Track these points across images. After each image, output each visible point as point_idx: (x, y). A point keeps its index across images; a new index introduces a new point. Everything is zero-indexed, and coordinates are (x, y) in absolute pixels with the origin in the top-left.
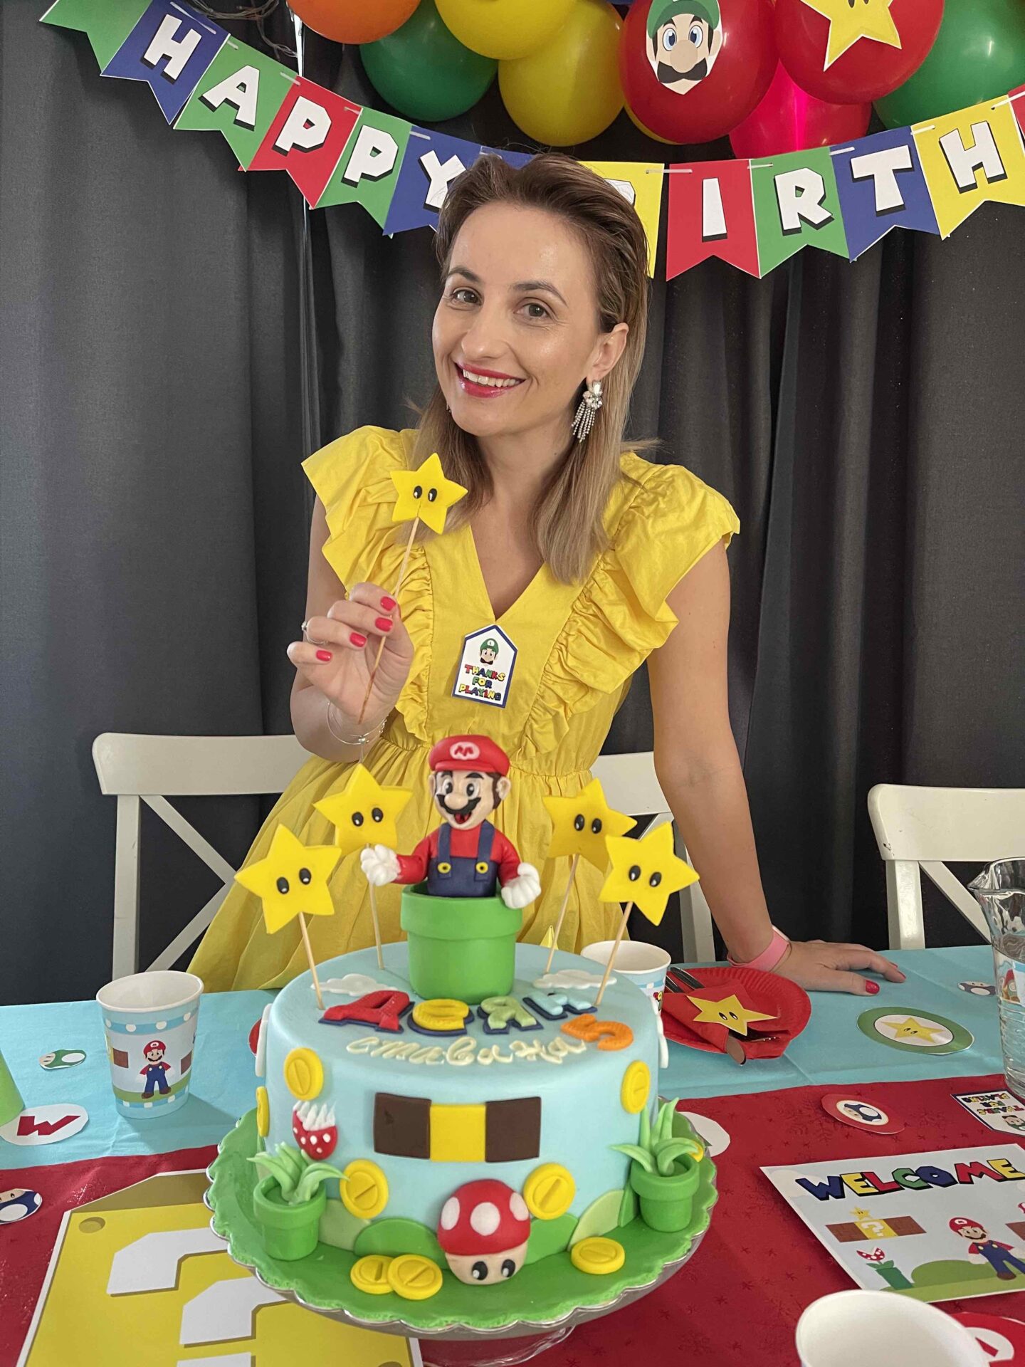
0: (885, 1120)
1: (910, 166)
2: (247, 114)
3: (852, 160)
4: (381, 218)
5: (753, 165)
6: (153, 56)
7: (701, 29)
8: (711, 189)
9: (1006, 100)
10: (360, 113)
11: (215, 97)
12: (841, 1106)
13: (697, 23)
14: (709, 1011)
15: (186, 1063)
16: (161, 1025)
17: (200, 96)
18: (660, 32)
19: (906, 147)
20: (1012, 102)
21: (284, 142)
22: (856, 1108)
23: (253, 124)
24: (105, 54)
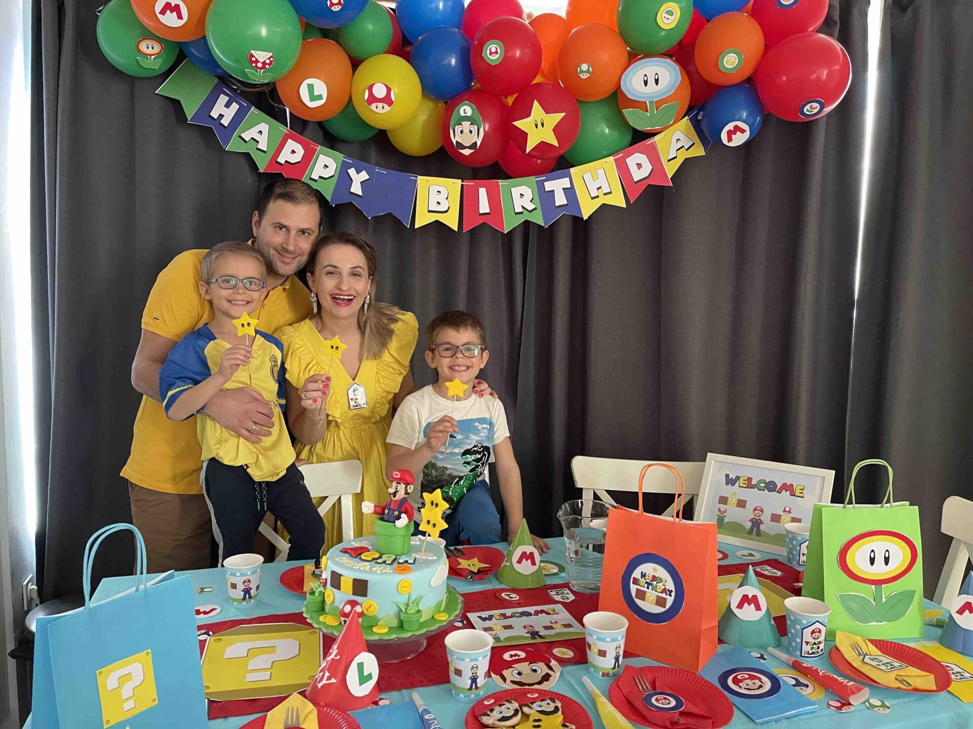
0: (518, 598)
1: (570, 187)
2: (263, 146)
3: (545, 183)
4: (329, 198)
5: (501, 183)
6: (214, 114)
7: (474, 128)
8: (483, 192)
9: (611, 158)
10: (318, 149)
11: (247, 136)
12: (503, 595)
13: (472, 126)
14: (464, 564)
15: (258, 587)
16: (249, 573)
17: (239, 135)
18: (456, 128)
19: (568, 178)
20: (614, 160)
21: (281, 159)
22: (508, 595)
23: (266, 150)
24: (190, 111)
